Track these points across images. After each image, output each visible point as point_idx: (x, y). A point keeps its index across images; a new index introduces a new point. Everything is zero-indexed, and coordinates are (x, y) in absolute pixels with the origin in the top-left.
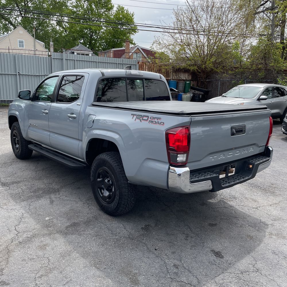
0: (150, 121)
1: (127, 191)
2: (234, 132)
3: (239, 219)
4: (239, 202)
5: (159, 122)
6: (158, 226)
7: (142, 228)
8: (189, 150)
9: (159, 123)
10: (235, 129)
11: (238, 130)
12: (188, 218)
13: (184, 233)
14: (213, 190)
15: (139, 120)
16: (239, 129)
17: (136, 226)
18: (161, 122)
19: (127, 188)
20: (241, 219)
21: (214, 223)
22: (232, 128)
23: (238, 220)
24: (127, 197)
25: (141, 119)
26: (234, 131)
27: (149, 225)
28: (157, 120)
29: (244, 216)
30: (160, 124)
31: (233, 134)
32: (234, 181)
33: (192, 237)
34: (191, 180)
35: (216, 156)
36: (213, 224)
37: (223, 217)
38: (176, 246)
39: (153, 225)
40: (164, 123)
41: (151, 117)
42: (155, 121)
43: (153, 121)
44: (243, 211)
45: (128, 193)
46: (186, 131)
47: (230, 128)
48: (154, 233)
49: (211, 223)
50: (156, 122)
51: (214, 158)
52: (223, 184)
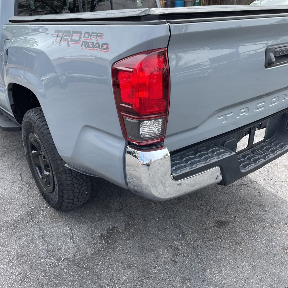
0: (83, 42)
1: (69, 179)
2: (271, 60)
3: (267, 209)
4: (264, 173)
5: (98, 43)
6: (129, 231)
7: (102, 236)
8: (167, 110)
9: (99, 47)
10: (275, 53)
11: (281, 54)
12: (181, 208)
13: (171, 246)
14: (223, 183)
15: (66, 43)
16: (282, 51)
17: (92, 230)
18: (103, 44)
19: (70, 174)
20: (271, 208)
21: (225, 220)
22: (267, 51)
23: (266, 211)
24: (72, 187)
25: (69, 40)
26: (272, 56)
27: (113, 229)
28: (96, 38)
29: (274, 202)
30: (101, 49)
31: (269, 64)
32: (265, 156)
33: (184, 256)
34: (174, 175)
35: (231, 113)
36: (222, 221)
37: (239, 206)
38: (153, 281)
39: (121, 228)
40: (107, 44)
41: (85, 33)
42: (92, 41)
43: (88, 41)
44: (272, 190)
45: (72, 180)
46: (159, 62)
47: (264, 49)
48: (119, 247)
49: (220, 219)
50: (93, 43)
51: (226, 119)
52: (244, 166)
